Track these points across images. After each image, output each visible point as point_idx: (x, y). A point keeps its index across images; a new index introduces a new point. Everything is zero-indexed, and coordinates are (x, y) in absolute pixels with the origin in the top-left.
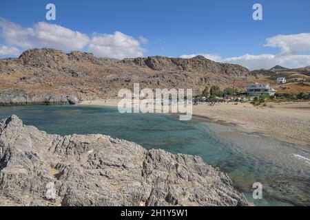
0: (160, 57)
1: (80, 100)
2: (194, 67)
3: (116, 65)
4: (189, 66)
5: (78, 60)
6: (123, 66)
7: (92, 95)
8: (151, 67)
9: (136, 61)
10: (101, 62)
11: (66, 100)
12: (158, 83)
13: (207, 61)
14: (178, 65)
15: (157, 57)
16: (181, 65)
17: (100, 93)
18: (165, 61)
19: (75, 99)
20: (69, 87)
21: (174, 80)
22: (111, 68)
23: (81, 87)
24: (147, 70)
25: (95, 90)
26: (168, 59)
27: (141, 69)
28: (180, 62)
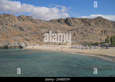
0: (74, 18)
1: (26, 45)
2: (96, 24)
3: (47, 23)
4: (93, 23)
5: (24, 20)
6: (51, 24)
7: (33, 42)
8: (68, 24)
9: (59, 21)
10: (37, 22)
11: (18, 45)
12: (74, 35)
13: (104, 20)
14: (86, 23)
15: (72, 18)
16: (88, 23)
17: (38, 41)
18: (77, 21)
19: (24, 45)
20: (19, 37)
21: (85, 33)
22: (44, 25)
23: (27, 37)
24: (66, 26)
25: (35, 39)
26: (79, 19)
27: (62, 25)
28: (87, 21)
